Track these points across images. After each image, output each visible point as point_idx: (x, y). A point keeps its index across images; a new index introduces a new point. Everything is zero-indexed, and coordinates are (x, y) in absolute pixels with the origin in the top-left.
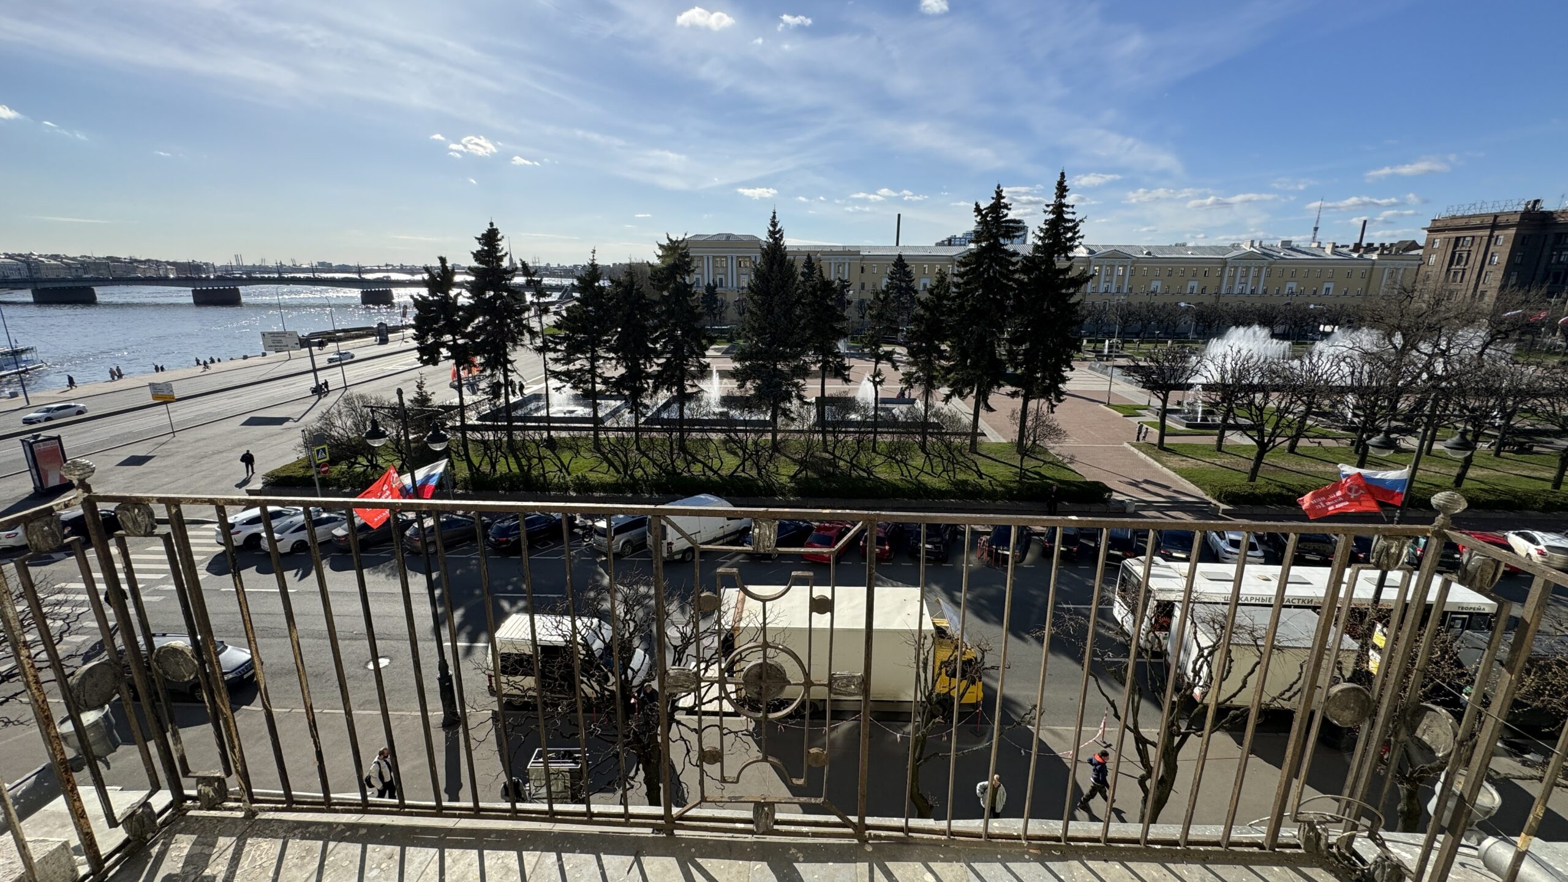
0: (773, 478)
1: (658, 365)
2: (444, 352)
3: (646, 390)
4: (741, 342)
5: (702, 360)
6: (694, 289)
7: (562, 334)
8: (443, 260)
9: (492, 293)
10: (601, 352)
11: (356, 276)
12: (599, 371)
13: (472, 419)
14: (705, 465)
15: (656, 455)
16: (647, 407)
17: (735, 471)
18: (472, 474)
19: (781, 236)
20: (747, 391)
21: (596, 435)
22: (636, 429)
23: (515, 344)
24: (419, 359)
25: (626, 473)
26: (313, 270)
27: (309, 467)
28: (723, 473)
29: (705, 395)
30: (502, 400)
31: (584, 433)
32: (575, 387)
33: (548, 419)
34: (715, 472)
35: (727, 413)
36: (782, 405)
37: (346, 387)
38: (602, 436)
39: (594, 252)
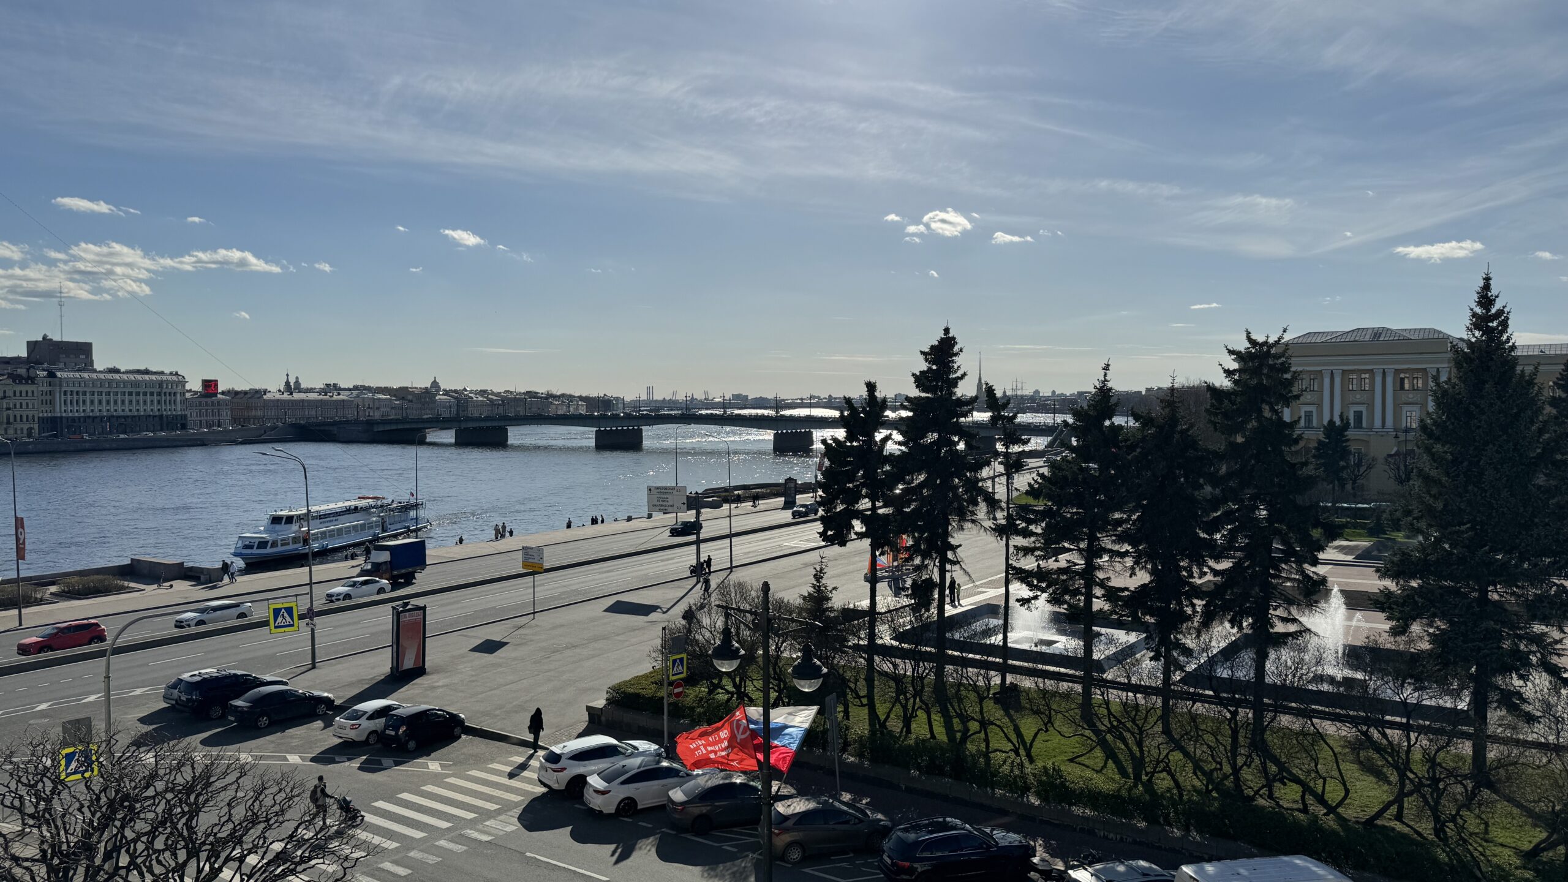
0: (1475, 846)
1: (1216, 573)
2: (858, 526)
3: (1189, 618)
4: (1400, 537)
5: (1309, 569)
6: (1297, 433)
7: (1040, 505)
8: (871, 387)
9: (935, 435)
10: (1107, 543)
11: (772, 413)
12: (1101, 575)
13: (885, 638)
14: (1306, 789)
15: (1200, 751)
16: (1188, 652)
17: (1380, 814)
18: (873, 732)
19: (1505, 325)
20: (1410, 642)
21: (1087, 694)
22: (1165, 691)
23: (962, 518)
24: (821, 534)
25: (1138, 778)
26: (724, 405)
27: (659, 684)
28: (1349, 813)
29: (1314, 641)
30: (934, 611)
31: (1064, 686)
32: (1054, 600)
33: (1005, 651)
34: (1331, 810)
35: (1363, 684)
36: (1499, 680)
37: (731, 568)
38: (1097, 695)
39: (1107, 368)
